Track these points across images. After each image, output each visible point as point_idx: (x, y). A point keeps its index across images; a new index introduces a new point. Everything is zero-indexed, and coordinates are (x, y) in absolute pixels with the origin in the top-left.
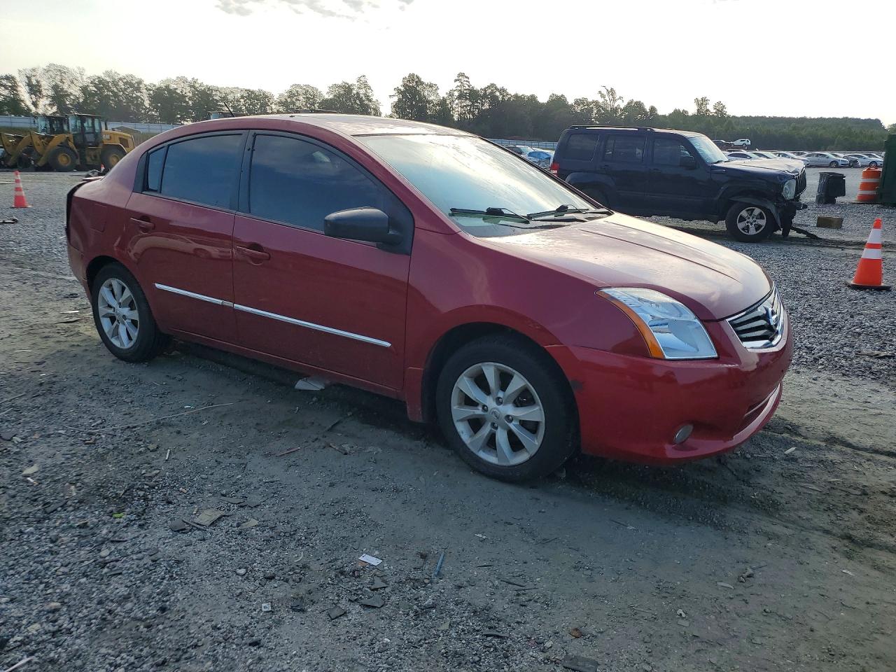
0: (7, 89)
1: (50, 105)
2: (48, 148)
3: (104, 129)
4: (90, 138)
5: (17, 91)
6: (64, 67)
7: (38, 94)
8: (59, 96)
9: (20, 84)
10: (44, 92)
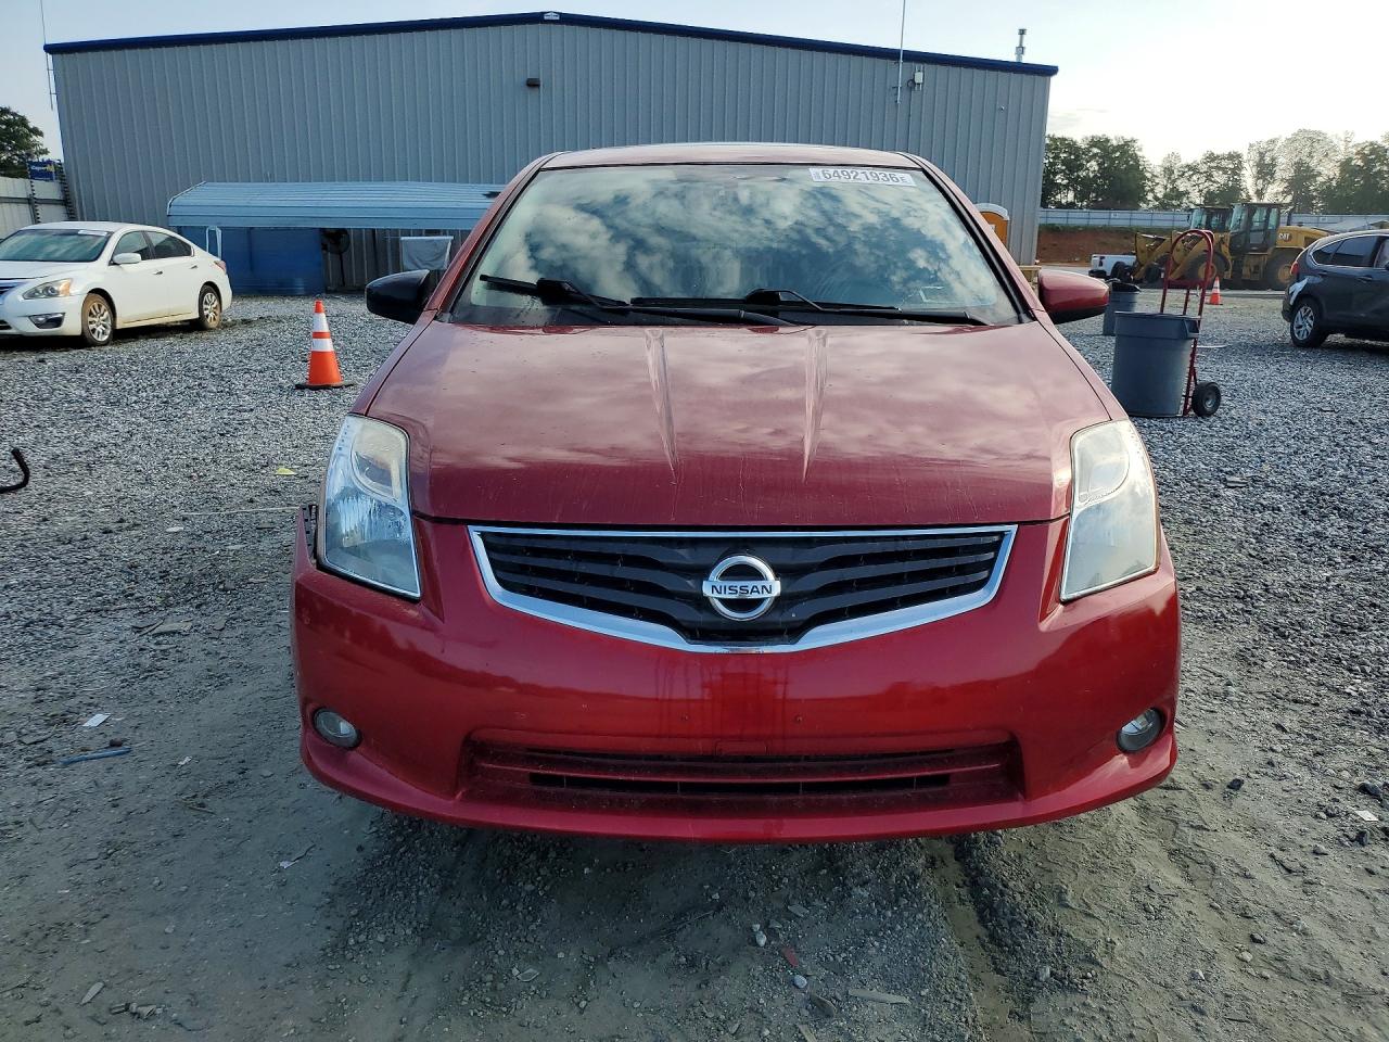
0: (1225, 173)
1: (1283, 192)
2: (1189, 255)
3: (1283, 226)
4: (1256, 239)
5: (1239, 175)
6: (1319, 133)
7: (1268, 177)
8: (1302, 176)
9: (1245, 165)
10: (1278, 175)
